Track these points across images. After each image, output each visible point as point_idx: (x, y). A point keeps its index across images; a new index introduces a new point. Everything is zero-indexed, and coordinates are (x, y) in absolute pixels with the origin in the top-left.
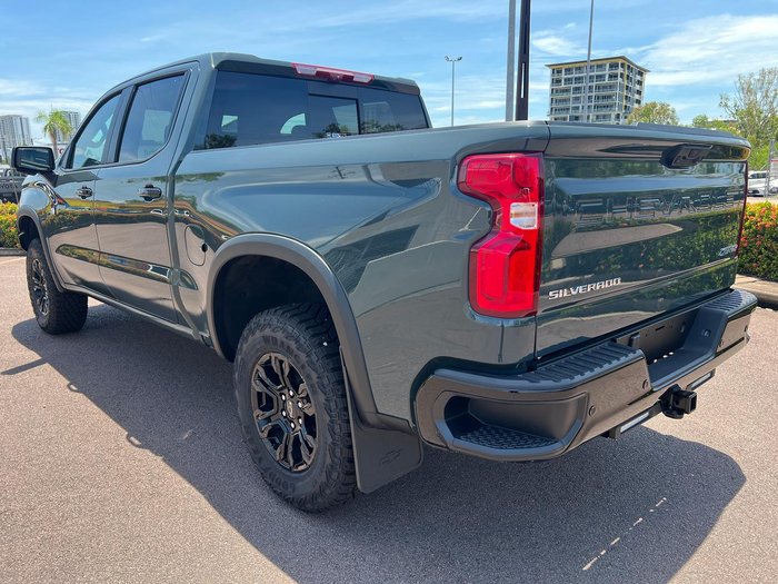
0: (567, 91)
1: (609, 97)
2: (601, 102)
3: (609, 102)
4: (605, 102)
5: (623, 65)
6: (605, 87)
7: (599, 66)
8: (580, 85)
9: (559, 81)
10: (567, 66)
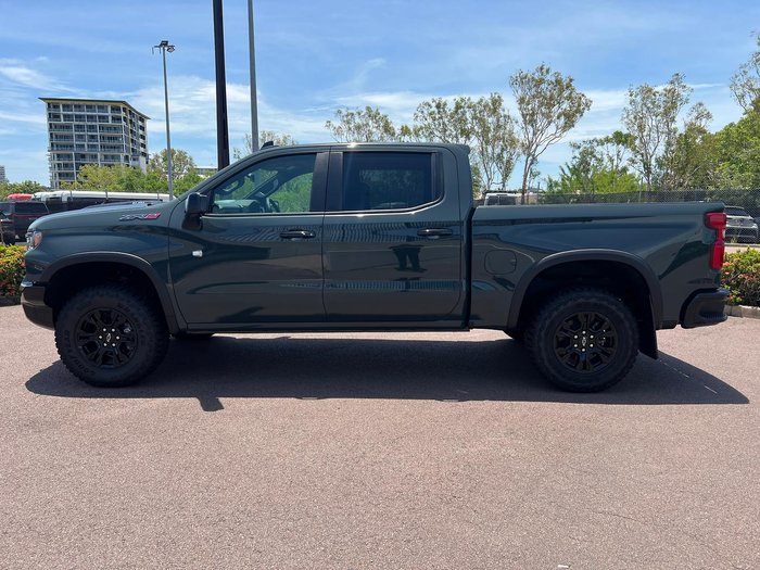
0: (68, 127)
1: (115, 138)
2: (107, 143)
3: (115, 143)
4: (112, 143)
5: (124, 110)
6: (109, 128)
7: (100, 107)
8: (81, 123)
9: (57, 117)
10: (64, 102)
